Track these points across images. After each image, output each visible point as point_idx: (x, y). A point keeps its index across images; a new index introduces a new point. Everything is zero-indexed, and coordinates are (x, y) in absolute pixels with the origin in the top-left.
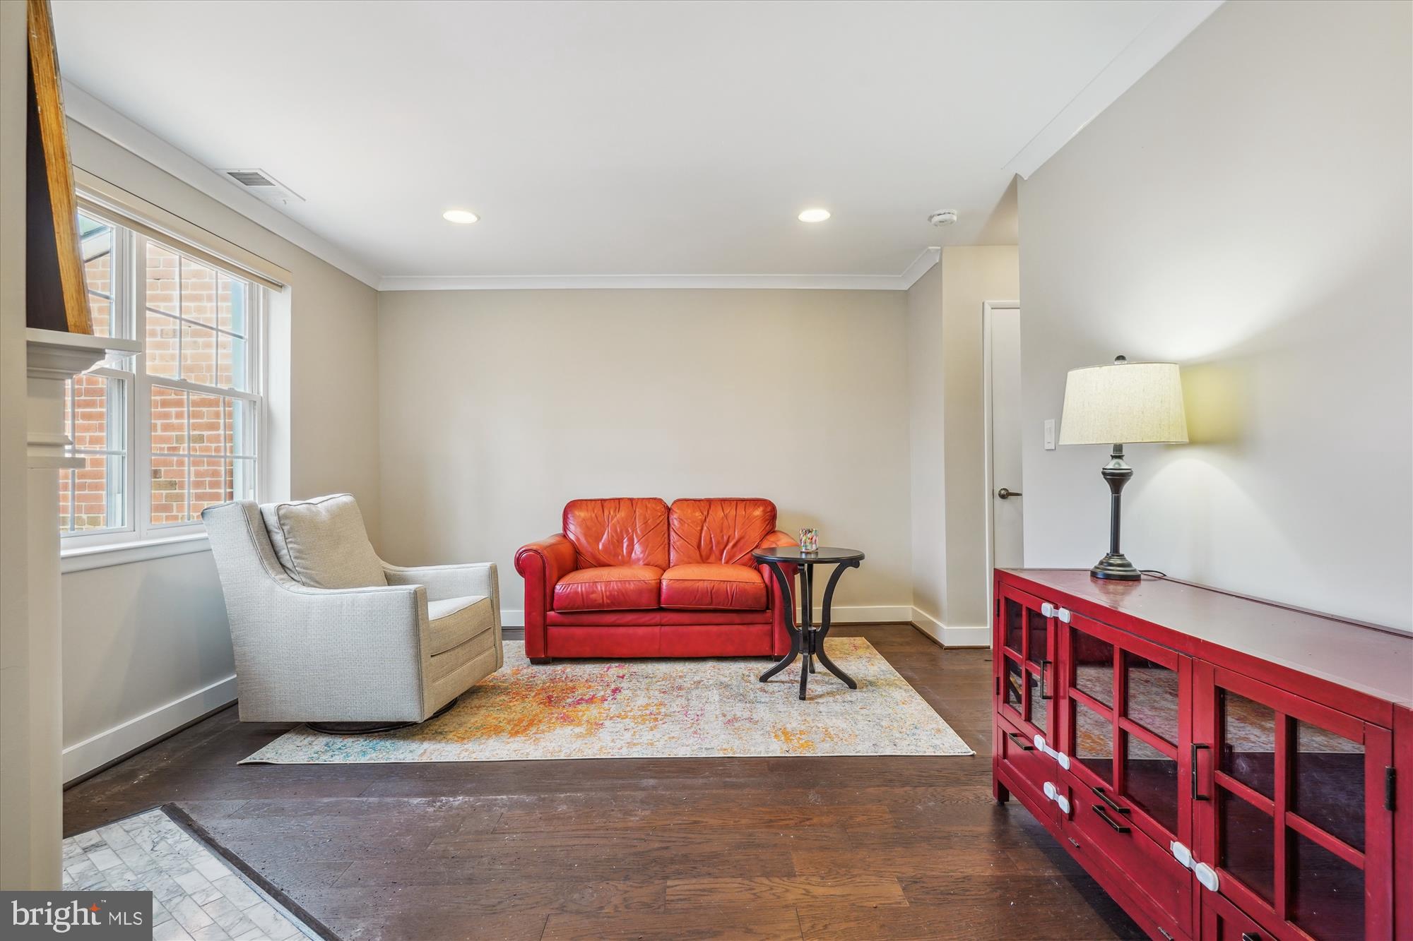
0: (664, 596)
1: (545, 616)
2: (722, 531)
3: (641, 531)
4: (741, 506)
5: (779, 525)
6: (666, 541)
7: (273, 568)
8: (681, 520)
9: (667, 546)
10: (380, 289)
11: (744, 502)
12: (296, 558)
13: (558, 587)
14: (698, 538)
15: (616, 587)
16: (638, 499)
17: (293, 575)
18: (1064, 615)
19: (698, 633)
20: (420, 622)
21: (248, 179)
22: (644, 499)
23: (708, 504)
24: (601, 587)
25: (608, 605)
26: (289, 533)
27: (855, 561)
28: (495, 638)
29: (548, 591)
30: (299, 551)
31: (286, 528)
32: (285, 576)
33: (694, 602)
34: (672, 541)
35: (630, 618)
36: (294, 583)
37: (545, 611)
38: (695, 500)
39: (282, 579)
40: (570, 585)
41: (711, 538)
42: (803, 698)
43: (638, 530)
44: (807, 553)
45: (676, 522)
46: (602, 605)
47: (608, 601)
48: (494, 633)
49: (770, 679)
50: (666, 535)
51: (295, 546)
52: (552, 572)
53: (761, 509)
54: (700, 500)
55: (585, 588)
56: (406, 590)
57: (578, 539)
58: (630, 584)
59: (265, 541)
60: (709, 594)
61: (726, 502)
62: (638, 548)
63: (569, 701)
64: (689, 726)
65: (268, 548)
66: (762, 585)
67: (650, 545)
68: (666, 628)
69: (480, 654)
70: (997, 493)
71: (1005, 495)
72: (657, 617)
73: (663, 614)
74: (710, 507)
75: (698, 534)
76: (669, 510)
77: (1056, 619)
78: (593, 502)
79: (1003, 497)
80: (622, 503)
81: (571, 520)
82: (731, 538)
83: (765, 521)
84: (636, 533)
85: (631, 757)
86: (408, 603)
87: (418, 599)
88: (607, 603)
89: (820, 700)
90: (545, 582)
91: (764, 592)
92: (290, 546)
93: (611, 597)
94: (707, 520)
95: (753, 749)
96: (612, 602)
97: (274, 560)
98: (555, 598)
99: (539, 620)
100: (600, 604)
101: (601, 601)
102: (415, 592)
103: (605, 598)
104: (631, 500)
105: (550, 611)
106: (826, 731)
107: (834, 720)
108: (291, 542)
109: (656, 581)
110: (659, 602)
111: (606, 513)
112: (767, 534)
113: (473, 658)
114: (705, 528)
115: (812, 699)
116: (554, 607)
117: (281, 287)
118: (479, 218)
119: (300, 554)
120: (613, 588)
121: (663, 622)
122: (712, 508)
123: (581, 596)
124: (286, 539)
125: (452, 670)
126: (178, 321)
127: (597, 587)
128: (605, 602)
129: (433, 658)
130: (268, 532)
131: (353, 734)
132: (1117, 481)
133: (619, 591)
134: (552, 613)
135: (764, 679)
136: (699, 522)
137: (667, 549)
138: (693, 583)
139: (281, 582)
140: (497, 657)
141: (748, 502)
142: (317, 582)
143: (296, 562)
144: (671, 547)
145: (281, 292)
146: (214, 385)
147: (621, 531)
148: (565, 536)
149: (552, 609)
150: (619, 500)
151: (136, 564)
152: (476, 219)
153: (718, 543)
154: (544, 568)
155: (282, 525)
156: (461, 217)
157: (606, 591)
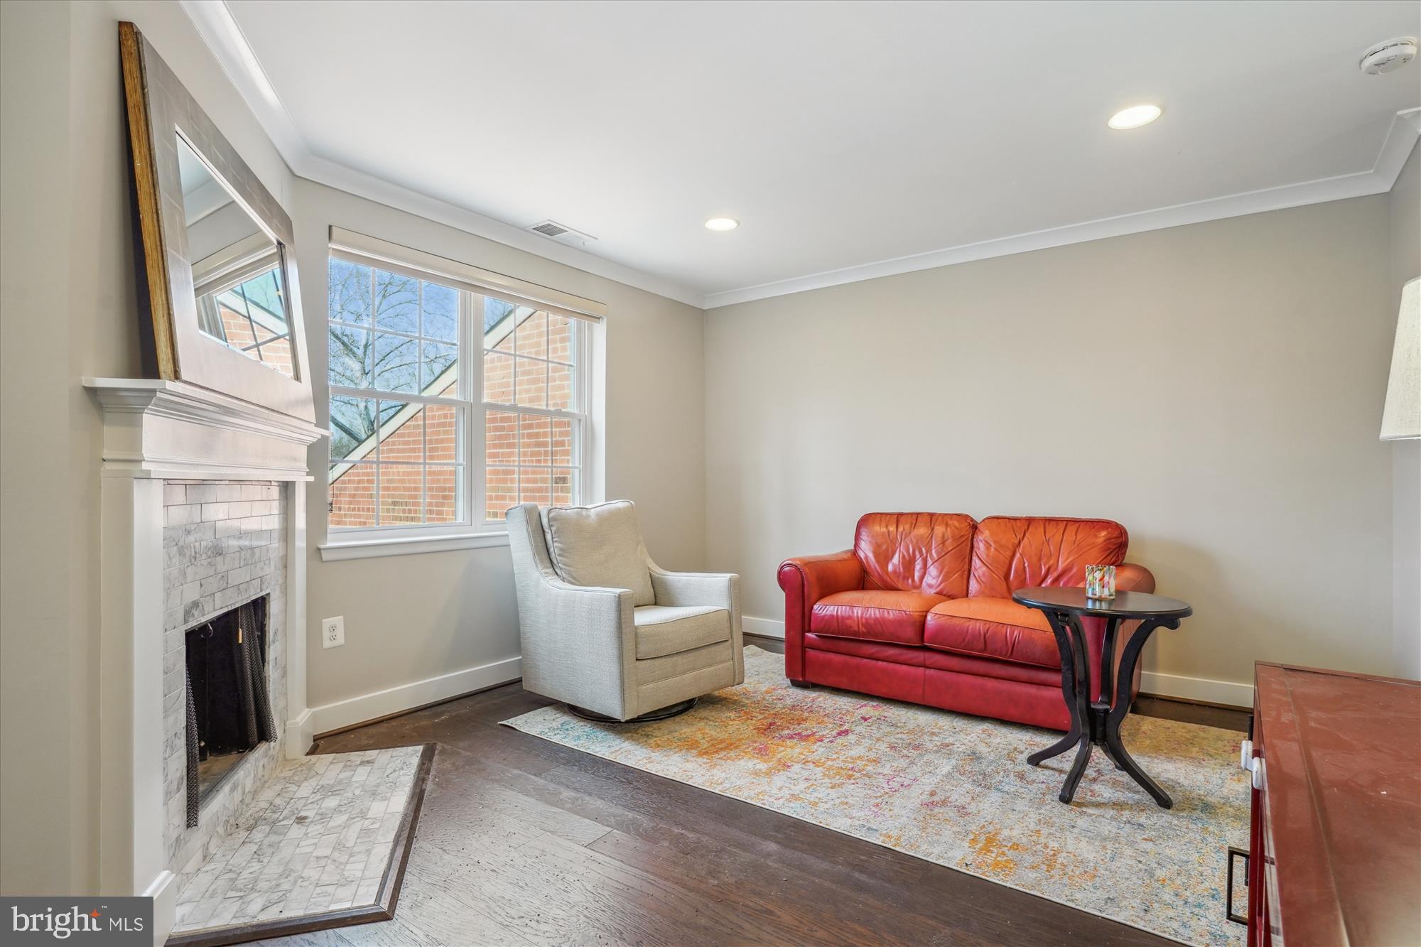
0: (927, 634)
1: (803, 636)
2: (1040, 560)
3: (938, 553)
4: (1072, 529)
6: (966, 567)
7: (542, 562)
8: (988, 546)
9: (966, 573)
10: (705, 308)
11: (1077, 524)
12: (560, 555)
13: (815, 607)
14: (1006, 566)
15: (873, 616)
16: (940, 514)
17: (557, 570)
19: (970, 685)
20: (623, 626)
21: (549, 230)
22: (946, 514)
23: (1027, 523)
24: (857, 613)
25: (864, 635)
26: (555, 533)
27: (1174, 619)
28: (733, 652)
29: (806, 610)
30: (561, 549)
31: (553, 529)
32: (551, 570)
33: (963, 645)
34: (973, 568)
35: (892, 652)
36: (556, 576)
37: (803, 632)
38: (1009, 519)
39: (546, 573)
40: (826, 609)
41: (1024, 567)
42: (1066, 798)
43: (933, 551)
44: (1095, 600)
45: (982, 545)
46: (857, 633)
47: (864, 630)
48: (733, 648)
49: (1043, 763)
50: (967, 560)
51: (559, 545)
52: (812, 591)
53: (1104, 533)
54: (1015, 519)
55: (841, 612)
56: (613, 593)
57: (866, 557)
58: (888, 613)
59: (540, 540)
60: (982, 637)
61: (1052, 522)
62: (933, 571)
63: (786, 732)
64: (879, 794)
65: (541, 545)
67: (945, 570)
68: (932, 671)
69: (710, 665)
72: (920, 656)
73: (928, 655)
74: (1028, 529)
75: (1007, 562)
76: (974, 527)
78: (889, 516)
80: (920, 518)
81: (864, 535)
82: (1051, 570)
83: (1105, 551)
84: (931, 555)
85: (780, 812)
86: (614, 606)
87: (622, 602)
88: (863, 632)
89: (1090, 811)
90: (803, 601)
92: (555, 544)
93: (867, 624)
94: (1022, 545)
95: (924, 847)
96: (868, 632)
97: (545, 555)
98: (812, 619)
99: (799, 642)
100: (855, 631)
101: (856, 629)
102: (620, 596)
103: (860, 625)
104: (931, 515)
105: (808, 632)
106: (1054, 855)
107: (1083, 844)
108: (556, 541)
109: (921, 614)
110: (923, 640)
111: (901, 529)
113: (699, 669)
114: (1018, 555)
115: (1080, 805)
116: (812, 629)
117: (599, 318)
118: (738, 223)
119: (563, 552)
120: (870, 614)
121: (928, 663)
122: (1030, 529)
123: (836, 620)
124: (552, 538)
125: (667, 677)
126: (513, 357)
127: (853, 612)
128: (861, 630)
129: (638, 662)
130: (544, 531)
131: (588, 719)
133: (876, 620)
134: (809, 635)
135: (1035, 760)
136: (1010, 546)
137: (965, 576)
138: (962, 621)
139: (544, 575)
140: (734, 672)
141: (1082, 524)
142: (574, 578)
143: (559, 558)
144: (972, 575)
145: (599, 323)
146: (545, 408)
147: (914, 551)
148: (854, 553)
149: (810, 631)
150: (918, 514)
151: (461, 551)
152: (736, 225)
153: (1032, 576)
154: (803, 585)
155: (550, 526)
156: (722, 224)
157: (862, 617)
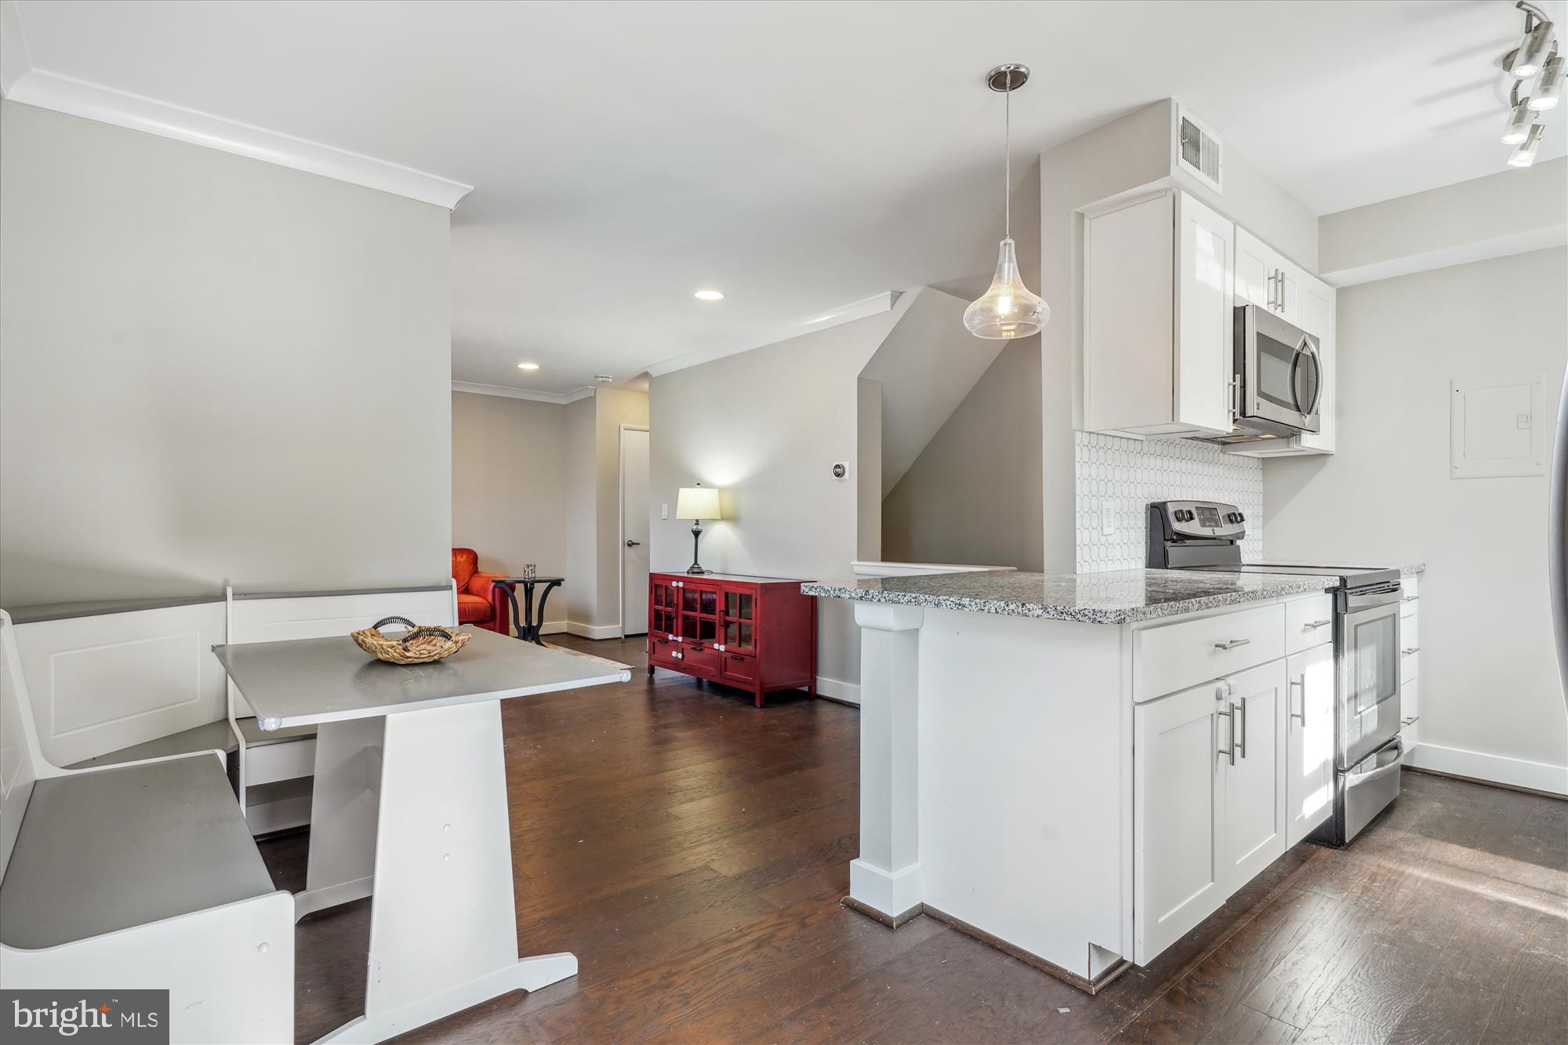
5: (482, 567)
18: (681, 584)
27: (557, 582)
66: (488, 605)
70: (626, 542)
71: (631, 544)
77: (678, 587)
79: (629, 545)
91: (490, 609)
112: (473, 575)
132: (697, 534)
